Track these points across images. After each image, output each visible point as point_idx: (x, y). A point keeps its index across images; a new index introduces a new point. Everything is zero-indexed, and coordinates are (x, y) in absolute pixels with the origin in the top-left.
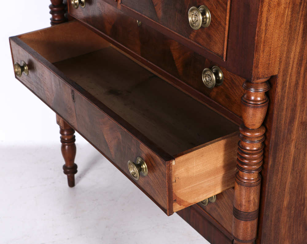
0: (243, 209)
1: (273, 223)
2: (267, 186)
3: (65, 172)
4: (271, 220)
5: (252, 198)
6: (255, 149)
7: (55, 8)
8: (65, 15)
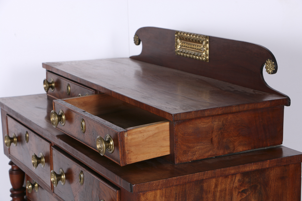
7: (15, 192)
8: (25, 197)
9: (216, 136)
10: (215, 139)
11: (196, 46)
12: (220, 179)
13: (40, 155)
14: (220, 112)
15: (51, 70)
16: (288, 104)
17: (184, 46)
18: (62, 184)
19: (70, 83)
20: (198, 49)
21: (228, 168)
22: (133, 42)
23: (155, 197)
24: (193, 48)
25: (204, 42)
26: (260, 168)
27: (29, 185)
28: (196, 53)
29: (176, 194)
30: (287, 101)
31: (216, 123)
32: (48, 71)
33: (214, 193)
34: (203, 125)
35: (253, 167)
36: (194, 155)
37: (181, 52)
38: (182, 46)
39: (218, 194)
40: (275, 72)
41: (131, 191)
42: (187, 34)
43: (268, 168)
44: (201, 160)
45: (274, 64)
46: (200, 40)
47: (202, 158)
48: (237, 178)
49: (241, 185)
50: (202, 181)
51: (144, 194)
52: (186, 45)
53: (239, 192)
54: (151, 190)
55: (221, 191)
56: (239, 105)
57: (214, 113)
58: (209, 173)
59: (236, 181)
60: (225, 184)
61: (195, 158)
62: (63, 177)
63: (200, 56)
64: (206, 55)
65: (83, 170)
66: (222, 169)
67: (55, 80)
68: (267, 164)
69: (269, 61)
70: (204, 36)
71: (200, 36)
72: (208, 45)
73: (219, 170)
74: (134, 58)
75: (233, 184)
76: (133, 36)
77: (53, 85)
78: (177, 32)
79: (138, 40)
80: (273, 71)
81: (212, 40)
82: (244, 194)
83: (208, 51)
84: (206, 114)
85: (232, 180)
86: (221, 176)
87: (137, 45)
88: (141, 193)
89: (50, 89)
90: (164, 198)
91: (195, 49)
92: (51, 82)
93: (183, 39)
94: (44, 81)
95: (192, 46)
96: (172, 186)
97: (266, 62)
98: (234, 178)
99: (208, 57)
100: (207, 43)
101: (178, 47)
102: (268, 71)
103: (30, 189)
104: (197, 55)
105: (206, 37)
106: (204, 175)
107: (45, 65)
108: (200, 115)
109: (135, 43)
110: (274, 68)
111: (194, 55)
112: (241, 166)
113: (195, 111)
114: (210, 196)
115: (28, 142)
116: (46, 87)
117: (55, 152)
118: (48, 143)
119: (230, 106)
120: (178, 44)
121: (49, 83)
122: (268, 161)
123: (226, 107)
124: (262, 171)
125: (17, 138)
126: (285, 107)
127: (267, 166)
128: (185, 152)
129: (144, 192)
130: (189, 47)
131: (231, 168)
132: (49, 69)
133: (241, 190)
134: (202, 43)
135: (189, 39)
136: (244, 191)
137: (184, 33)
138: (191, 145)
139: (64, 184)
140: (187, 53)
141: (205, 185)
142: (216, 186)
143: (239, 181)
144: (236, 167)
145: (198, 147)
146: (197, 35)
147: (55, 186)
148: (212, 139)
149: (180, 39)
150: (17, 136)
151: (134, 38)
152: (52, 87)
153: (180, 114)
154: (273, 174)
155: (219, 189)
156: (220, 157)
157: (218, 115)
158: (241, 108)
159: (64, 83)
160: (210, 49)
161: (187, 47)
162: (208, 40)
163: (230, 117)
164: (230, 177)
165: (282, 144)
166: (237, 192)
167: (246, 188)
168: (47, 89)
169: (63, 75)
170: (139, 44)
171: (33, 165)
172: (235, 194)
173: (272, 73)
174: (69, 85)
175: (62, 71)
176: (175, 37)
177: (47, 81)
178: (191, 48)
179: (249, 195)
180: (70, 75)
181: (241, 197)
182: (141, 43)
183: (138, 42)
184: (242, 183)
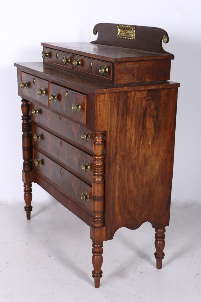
0: (96, 195)
1: (111, 205)
2: (106, 184)
3: (25, 210)
4: (110, 203)
5: (99, 189)
6: (100, 164)
7: (25, 117)
8: (30, 121)
9: (136, 72)
10: (135, 74)
11: (128, 32)
12: (137, 92)
13: (43, 89)
14: (138, 59)
15: (46, 46)
16: (173, 59)
17: (122, 33)
18: (55, 101)
19: (58, 52)
20: (129, 34)
21: (141, 87)
22: (93, 33)
23: (104, 97)
24: (127, 33)
25: (133, 29)
26: (157, 88)
27: (34, 111)
28: (128, 36)
29: (115, 97)
30: (172, 57)
31: (135, 65)
32: (44, 47)
33: (133, 99)
34: (129, 65)
35: (153, 87)
36: (124, 81)
37: (120, 36)
38: (121, 32)
39: (135, 100)
40: (167, 42)
41: (93, 93)
42: (124, 25)
43: (161, 89)
44: (128, 84)
45: (167, 38)
46: (131, 28)
47: (128, 83)
48: (145, 93)
49: (147, 97)
50: (127, 92)
51: (99, 95)
52: (123, 32)
53: (146, 100)
54: (103, 94)
55: (137, 98)
56: (148, 57)
57: (135, 60)
58: (131, 88)
59: (145, 94)
60: (139, 95)
61: (124, 83)
62: (56, 97)
63: (130, 37)
64: (133, 36)
65: (67, 91)
66: (138, 87)
67: (49, 52)
68: (160, 87)
69: (165, 37)
70: (133, 26)
71: (130, 26)
72: (134, 31)
73: (136, 87)
74: (93, 43)
75: (143, 95)
76: (93, 29)
77: (48, 54)
78: (118, 25)
79: (95, 31)
80: (167, 41)
81: (137, 28)
82: (148, 101)
83: (134, 34)
84: (131, 59)
85: (142, 93)
86: (137, 90)
87: (95, 34)
88: (98, 95)
89: (46, 57)
90: (108, 98)
91: (128, 33)
92: (46, 53)
93: (121, 29)
94: (42, 52)
95: (126, 32)
96: (113, 93)
97: (163, 37)
98: (143, 93)
99: (134, 38)
100: (134, 29)
101: (118, 34)
102: (164, 42)
103: (34, 114)
104: (128, 37)
105: (134, 26)
106: (129, 89)
107: (42, 44)
108: (128, 60)
109: (94, 33)
110: (167, 40)
111: (127, 37)
112: (147, 86)
113: (125, 58)
114: (131, 100)
115: (34, 84)
116: (44, 56)
117: (51, 85)
118: (47, 81)
119: (143, 57)
120: (118, 32)
121: (45, 54)
122: (161, 85)
123: (141, 57)
124: (157, 90)
125: (28, 84)
126: (172, 60)
127: (160, 88)
128: (120, 79)
129: (99, 94)
130: (124, 33)
131: (142, 87)
132: (45, 46)
133: (147, 99)
134: (131, 30)
135: (124, 28)
136: (148, 100)
137: (122, 25)
138: (123, 76)
139: (56, 101)
140: (123, 36)
141: (129, 94)
142: (135, 95)
143: (146, 94)
144: (145, 86)
145: (126, 77)
146: (129, 26)
147: (51, 102)
148: (133, 74)
149: (120, 29)
150: (27, 82)
151: (93, 30)
152: (47, 56)
153: (118, 58)
154: (163, 93)
155: (136, 97)
156: (137, 83)
157: (137, 61)
158: (149, 58)
159: (54, 52)
160: (136, 33)
161: (123, 33)
162: (134, 28)
163: (143, 63)
164: (141, 91)
165: (169, 80)
166: (145, 100)
167: (149, 98)
168: (44, 57)
169: (54, 48)
170: (96, 34)
171: (39, 95)
172: (144, 101)
173: (166, 43)
174: (57, 53)
175: (53, 46)
176: (117, 27)
177: (44, 52)
178: (125, 33)
179: (151, 102)
180: (58, 47)
181: (147, 103)
182: (97, 33)
183: (95, 33)
184: (147, 95)
